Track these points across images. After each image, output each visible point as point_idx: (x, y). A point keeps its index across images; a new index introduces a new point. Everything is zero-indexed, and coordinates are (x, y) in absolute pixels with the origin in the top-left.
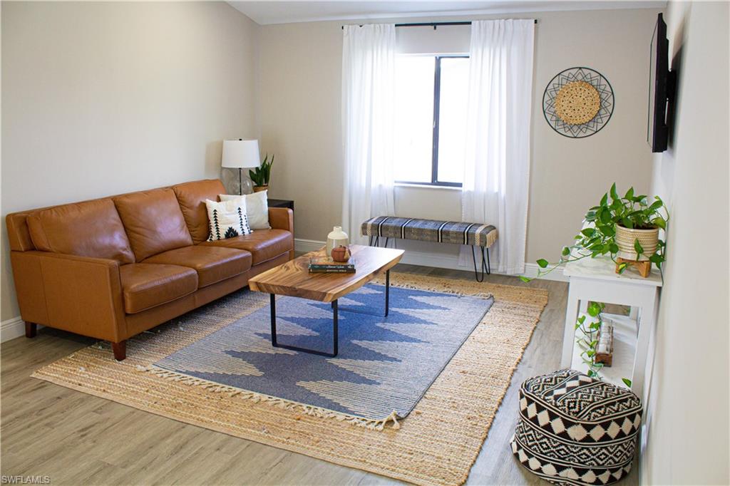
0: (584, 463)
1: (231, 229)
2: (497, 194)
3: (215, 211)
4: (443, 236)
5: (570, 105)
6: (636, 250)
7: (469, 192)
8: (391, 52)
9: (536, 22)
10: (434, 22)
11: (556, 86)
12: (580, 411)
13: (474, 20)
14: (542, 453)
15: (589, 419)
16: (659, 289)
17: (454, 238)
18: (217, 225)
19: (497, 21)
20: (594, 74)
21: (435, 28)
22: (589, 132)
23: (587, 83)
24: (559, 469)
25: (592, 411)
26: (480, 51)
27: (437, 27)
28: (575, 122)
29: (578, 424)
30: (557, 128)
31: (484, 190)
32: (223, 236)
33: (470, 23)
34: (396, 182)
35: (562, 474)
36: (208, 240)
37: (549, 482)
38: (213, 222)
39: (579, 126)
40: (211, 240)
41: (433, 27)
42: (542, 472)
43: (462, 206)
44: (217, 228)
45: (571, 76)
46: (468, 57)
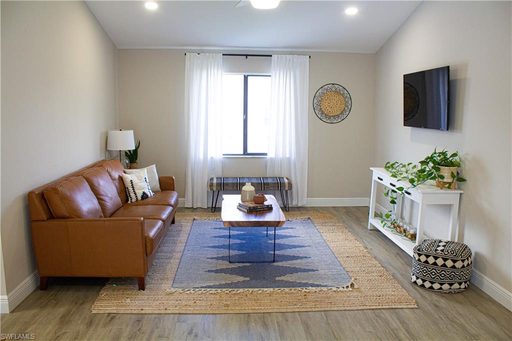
0: (461, 279)
1: (144, 193)
2: (288, 158)
3: (131, 181)
4: (265, 186)
5: (329, 105)
6: (452, 177)
7: (271, 159)
8: (220, 71)
9: (310, 57)
10: (246, 54)
11: (321, 94)
12: (456, 254)
13: (274, 54)
14: (441, 279)
15: (462, 257)
16: (461, 194)
17: (272, 187)
18: (134, 191)
19: (288, 56)
20: (341, 88)
21: (247, 57)
22: (339, 120)
23: (337, 92)
24: (451, 285)
25: (462, 253)
26: (278, 73)
27: (248, 57)
28: (332, 114)
29: (459, 260)
30: (322, 118)
31: (281, 156)
32: (140, 198)
33: (271, 56)
34: (223, 155)
35: (452, 287)
36: (129, 202)
37: (446, 293)
38: (131, 189)
39: (334, 116)
40: (131, 202)
41: (245, 57)
42: (442, 289)
43: (266, 167)
44: (135, 193)
45: (329, 89)
46: (270, 76)
